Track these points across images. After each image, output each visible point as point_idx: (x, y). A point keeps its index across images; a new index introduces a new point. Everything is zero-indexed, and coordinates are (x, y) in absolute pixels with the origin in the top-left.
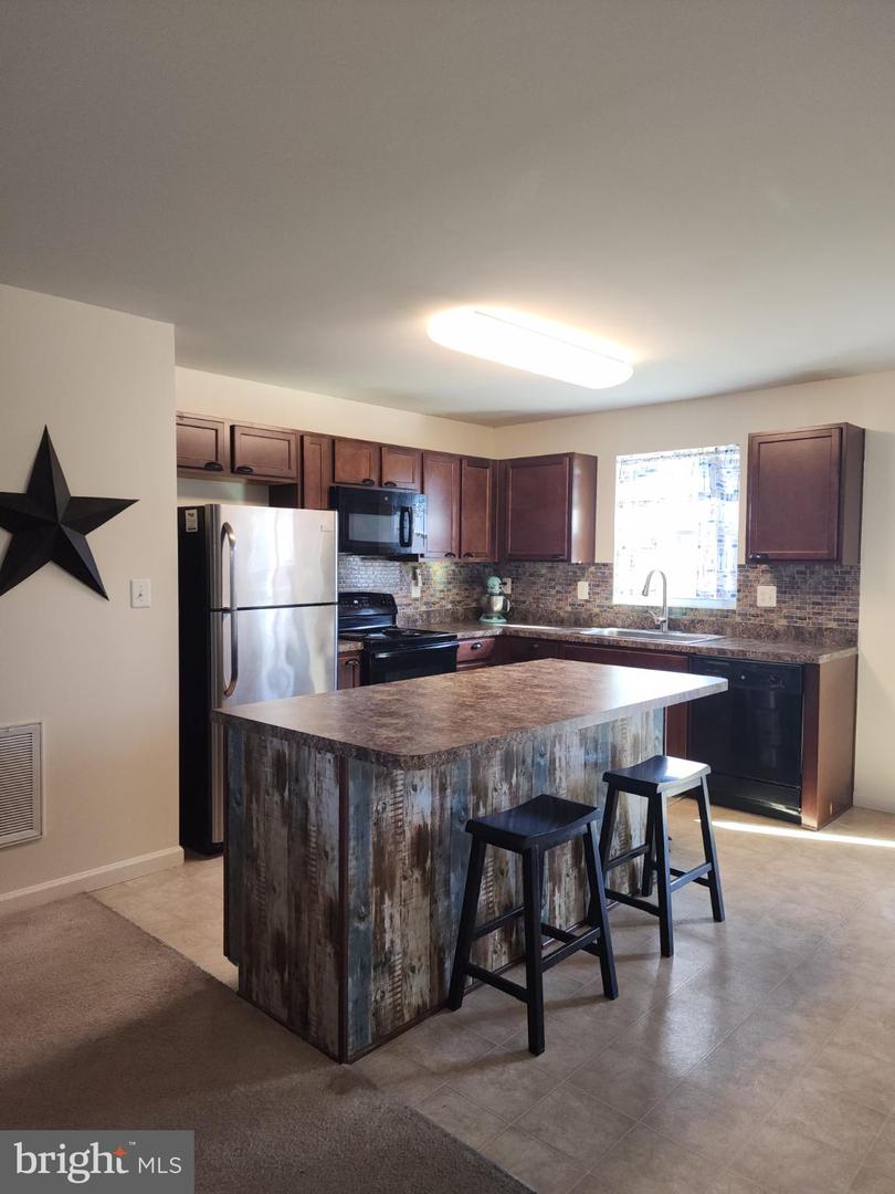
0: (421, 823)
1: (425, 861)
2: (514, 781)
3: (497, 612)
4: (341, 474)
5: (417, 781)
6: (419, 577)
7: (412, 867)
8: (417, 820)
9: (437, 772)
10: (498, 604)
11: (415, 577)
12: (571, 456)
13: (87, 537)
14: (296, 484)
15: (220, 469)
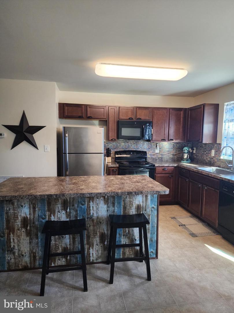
0: (25, 216)
1: (27, 227)
2: (68, 210)
3: (186, 159)
4: (121, 116)
5: (23, 204)
6: (158, 147)
7: (22, 227)
8: (23, 215)
9: (31, 203)
10: (186, 156)
11: (157, 147)
12: (204, 105)
13: (33, 135)
14: (107, 121)
15: (83, 118)
